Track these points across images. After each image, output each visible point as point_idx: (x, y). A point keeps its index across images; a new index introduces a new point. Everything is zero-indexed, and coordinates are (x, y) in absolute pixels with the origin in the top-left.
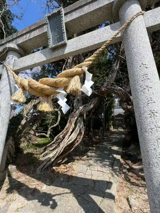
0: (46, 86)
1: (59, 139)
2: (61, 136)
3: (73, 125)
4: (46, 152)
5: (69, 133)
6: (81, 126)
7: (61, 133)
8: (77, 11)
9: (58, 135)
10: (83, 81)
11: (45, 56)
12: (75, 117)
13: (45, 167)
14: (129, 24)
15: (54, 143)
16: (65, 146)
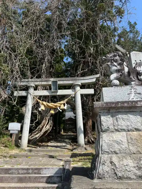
0: (53, 106)
1: (40, 128)
2: (41, 127)
3: (47, 121)
4: (32, 135)
5: (46, 125)
6: (51, 122)
7: (41, 125)
8: (62, 81)
9: (39, 126)
10: (64, 106)
11: (49, 93)
12: (48, 117)
13: (34, 142)
14: (76, 93)
15: (37, 131)
16: (44, 131)
